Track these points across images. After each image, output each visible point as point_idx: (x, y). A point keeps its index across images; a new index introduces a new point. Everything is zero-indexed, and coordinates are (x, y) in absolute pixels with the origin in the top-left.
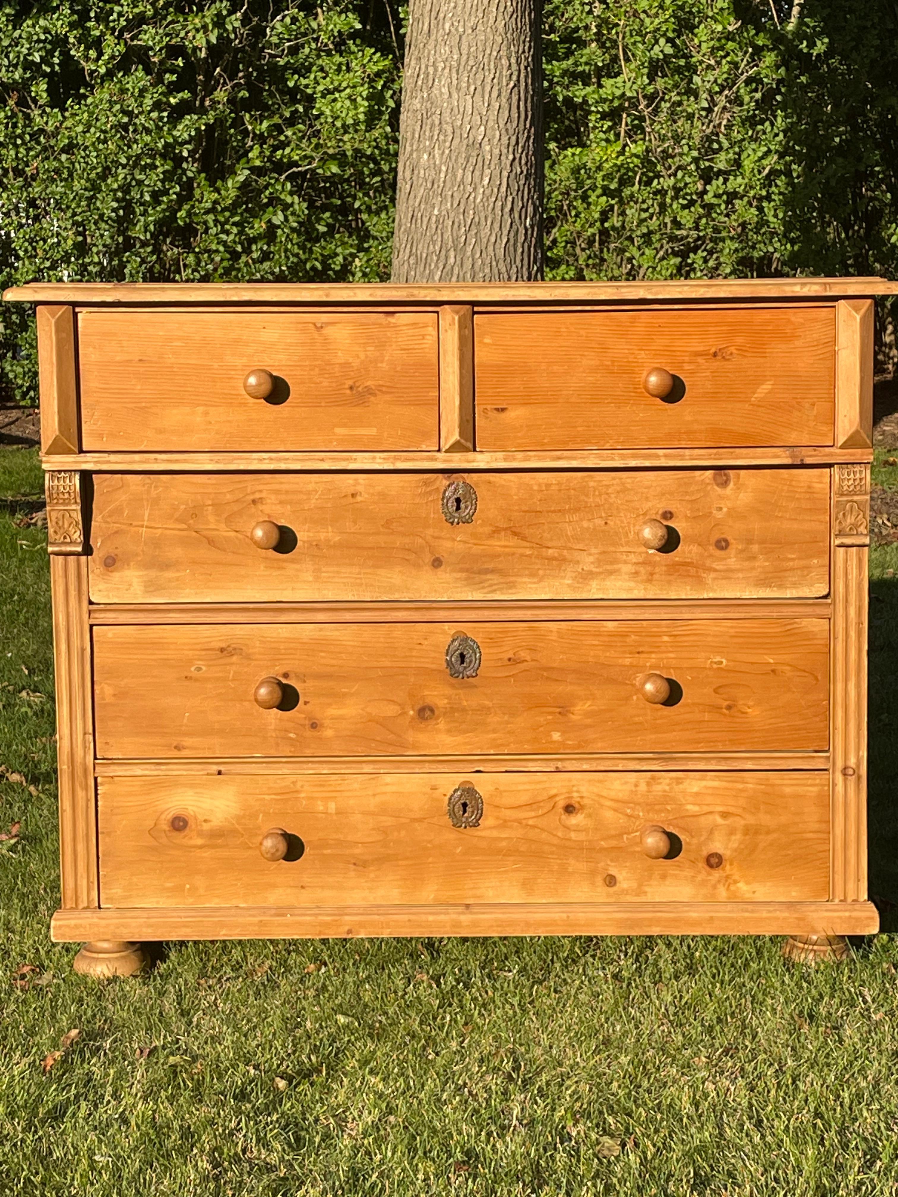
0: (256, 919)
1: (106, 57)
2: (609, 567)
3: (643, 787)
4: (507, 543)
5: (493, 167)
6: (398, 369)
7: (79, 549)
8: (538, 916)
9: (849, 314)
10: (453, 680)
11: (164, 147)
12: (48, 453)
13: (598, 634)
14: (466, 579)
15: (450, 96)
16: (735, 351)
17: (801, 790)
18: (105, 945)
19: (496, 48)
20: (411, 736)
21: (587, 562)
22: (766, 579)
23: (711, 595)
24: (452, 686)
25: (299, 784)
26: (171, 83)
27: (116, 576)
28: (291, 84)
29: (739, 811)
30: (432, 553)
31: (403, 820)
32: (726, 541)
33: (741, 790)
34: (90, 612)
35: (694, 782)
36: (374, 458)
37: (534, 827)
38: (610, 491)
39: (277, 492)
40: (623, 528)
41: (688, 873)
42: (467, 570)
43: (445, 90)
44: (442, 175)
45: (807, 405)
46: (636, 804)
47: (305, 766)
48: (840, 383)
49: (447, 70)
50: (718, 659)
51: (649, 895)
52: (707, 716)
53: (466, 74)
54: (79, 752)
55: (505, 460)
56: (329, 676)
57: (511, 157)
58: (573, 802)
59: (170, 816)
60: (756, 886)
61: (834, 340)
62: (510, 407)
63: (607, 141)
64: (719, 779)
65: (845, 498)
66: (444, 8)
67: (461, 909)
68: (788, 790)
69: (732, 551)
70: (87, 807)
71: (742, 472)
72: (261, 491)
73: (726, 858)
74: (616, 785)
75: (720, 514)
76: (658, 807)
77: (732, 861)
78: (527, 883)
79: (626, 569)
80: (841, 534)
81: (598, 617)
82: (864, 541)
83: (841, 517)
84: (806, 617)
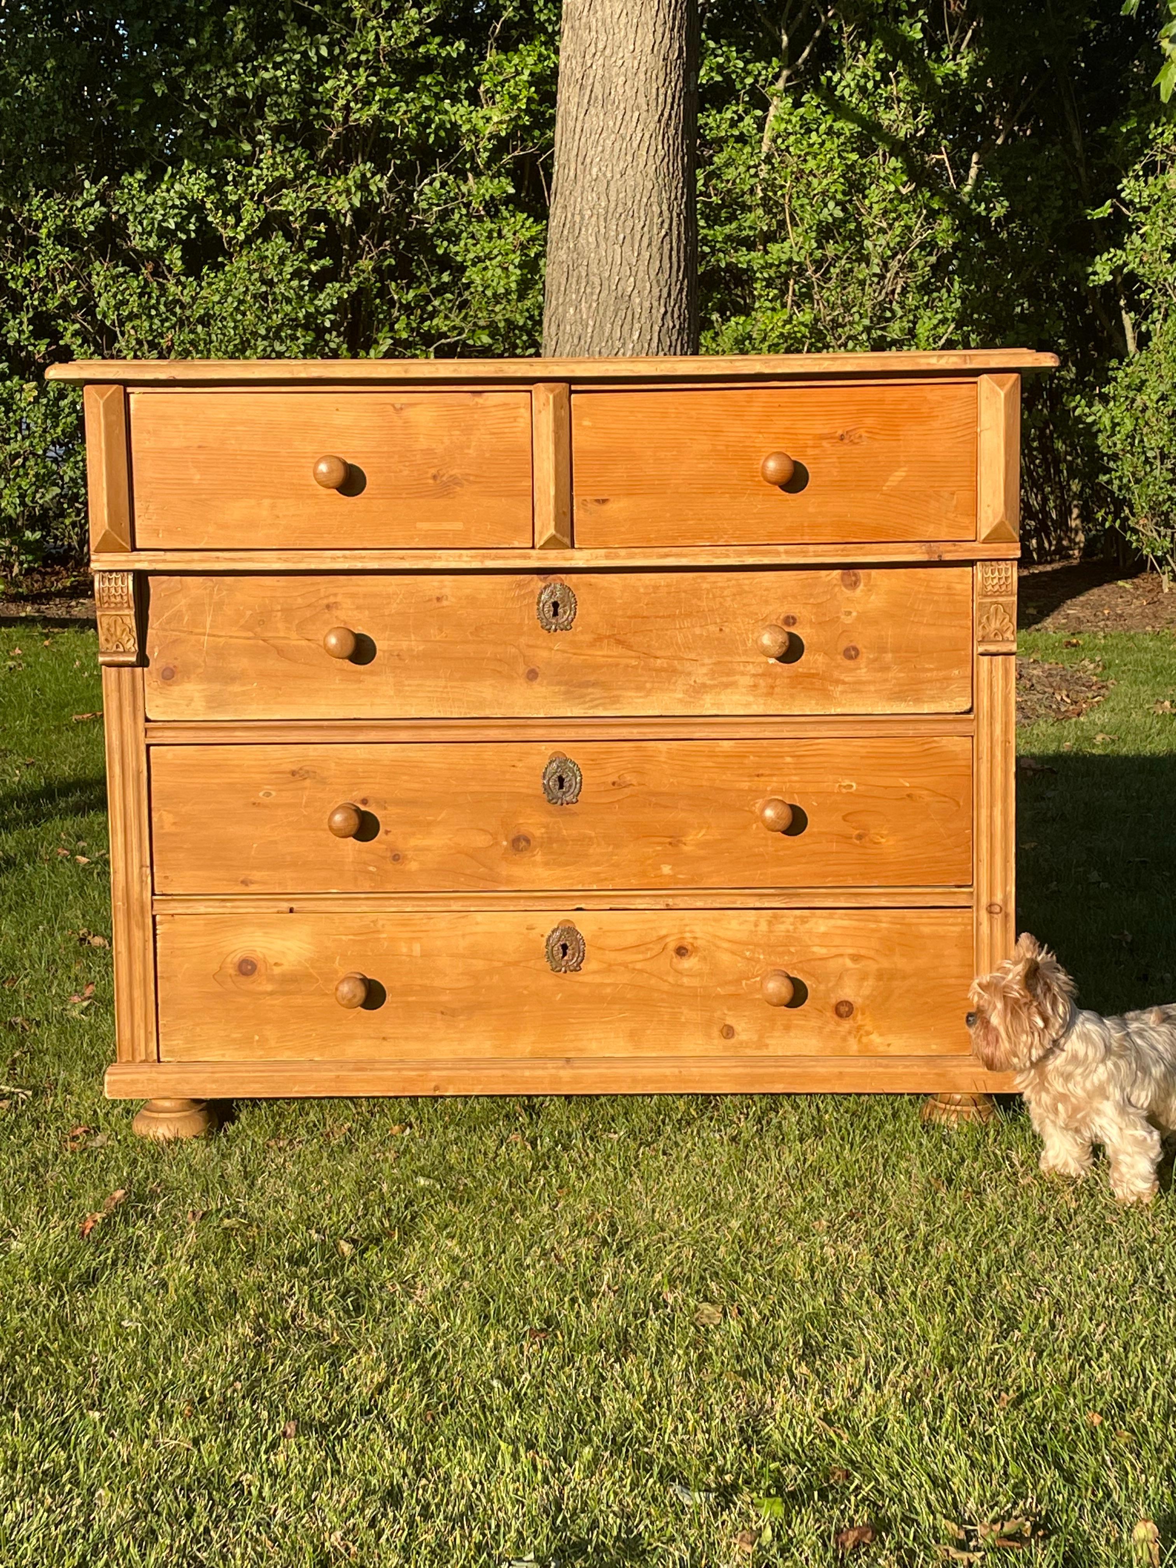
0: (333, 1074)
1: (244, 223)
2: (725, 679)
3: (763, 927)
4: (610, 653)
5: (643, 320)
6: (487, 455)
7: (133, 659)
8: (647, 1072)
9: (993, 390)
10: (550, 807)
11: (305, 317)
12: (97, 551)
13: (712, 755)
14: (565, 693)
15: (598, 246)
16: (865, 435)
17: (941, 930)
18: (167, 1104)
19: (646, 194)
20: (504, 870)
21: (700, 674)
22: (900, 692)
23: (839, 711)
24: (549, 813)
25: (380, 923)
26: (311, 250)
27: (175, 690)
28: (440, 251)
29: (872, 953)
30: (526, 663)
31: (496, 964)
32: (855, 649)
33: (873, 930)
34: (146, 730)
35: (821, 921)
36: (460, 556)
37: (641, 971)
38: (726, 593)
39: (353, 596)
40: (740, 634)
41: (814, 1023)
42: (566, 684)
43: (592, 239)
44: (590, 330)
45: (946, 495)
46: (757, 945)
47: (387, 903)
48: (983, 469)
49: (594, 219)
50: (847, 782)
51: (771, 1048)
52: (834, 847)
53: (614, 222)
54: (136, 888)
55: (607, 557)
56: (413, 803)
57: (662, 310)
58: (685, 943)
59: (236, 960)
60: (891, 1039)
61: (976, 420)
62: (612, 498)
63: (773, 309)
64: (849, 918)
65: (989, 600)
66: (591, 153)
67: (561, 1063)
68: (926, 930)
69: (862, 661)
70: (145, 949)
71: (874, 572)
72: (335, 595)
73: (858, 1006)
74: (734, 924)
75: (848, 619)
76: (781, 948)
77: (865, 1009)
78: (635, 1034)
79: (744, 681)
80: (984, 641)
81: (712, 736)
82: (1005, 648)
83: (984, 621)
84: (946, 735)
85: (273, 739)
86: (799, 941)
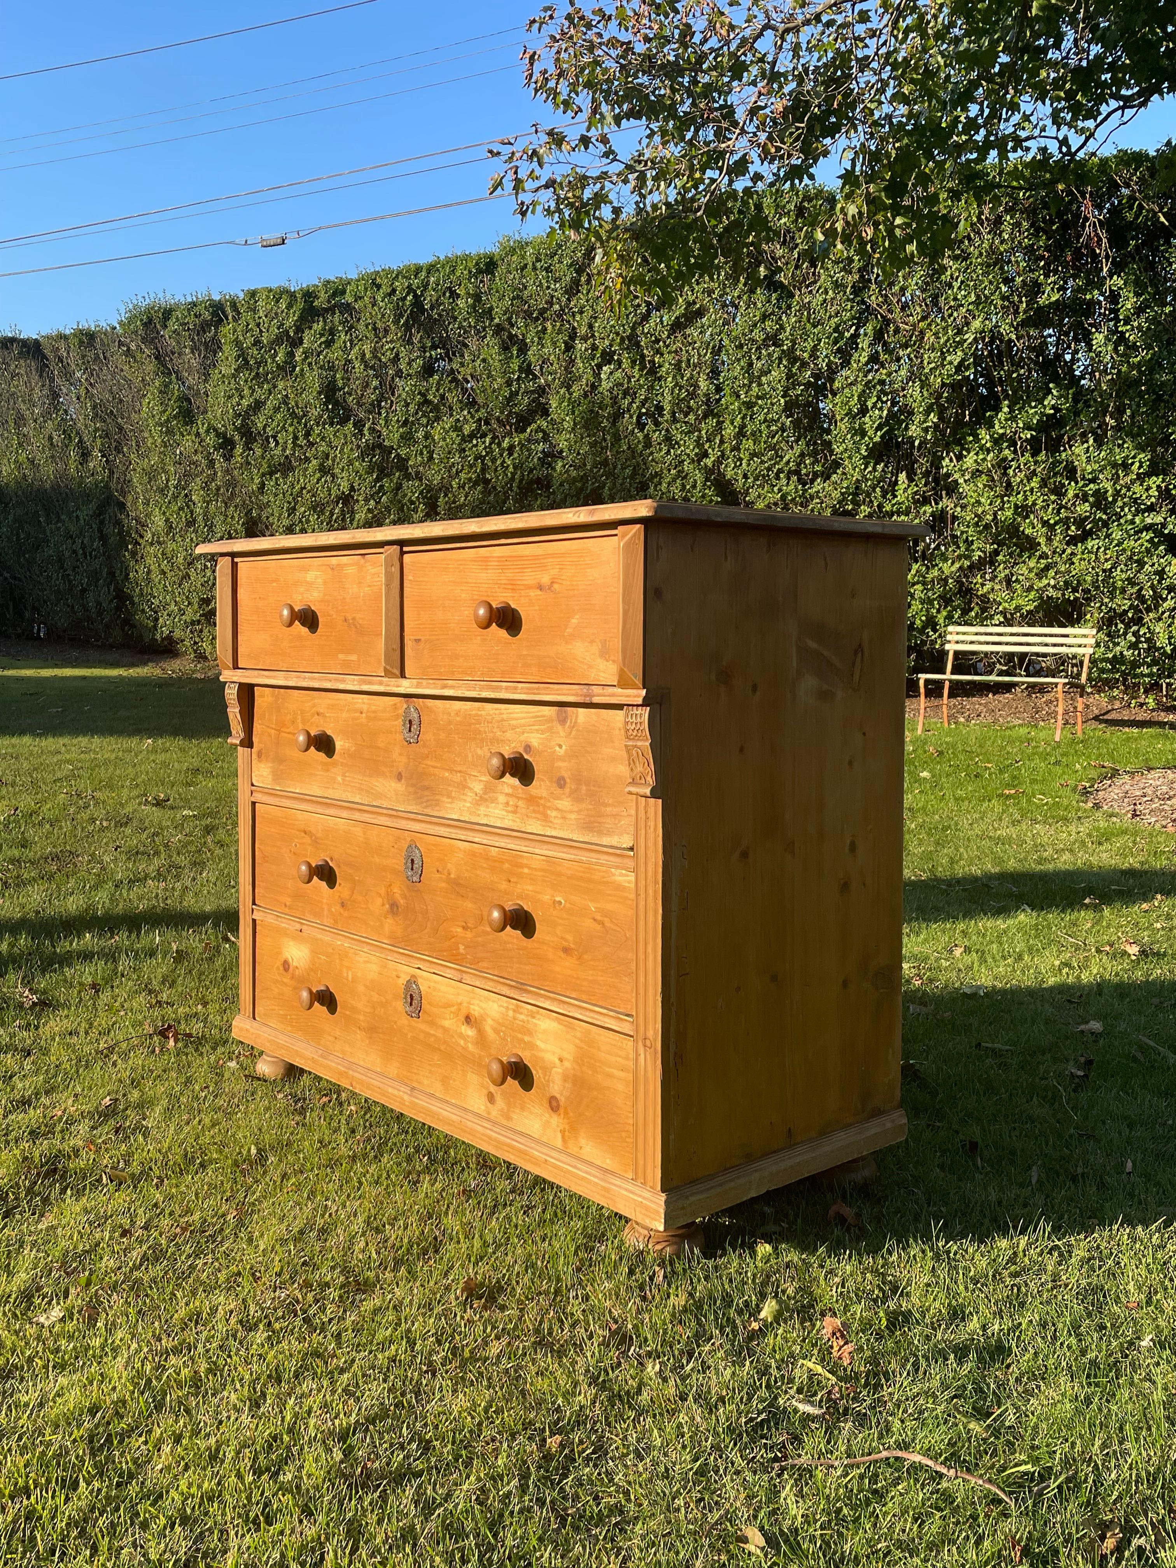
3: (511, 1014)
4: (435, 764)
7: (239, 742)
10: (407, 883)
14: (413, 793)
20: (387, 927)
22: (589, 822)
23: (554, 833)
24: (407, 887)
27: (262, 766)
29: (572, 1058)
30: (397, 767)
31: (382, 999)
32: (563, 779)
33: (572, 1038)
34: (253, 792)
35: (544, 1020)
36: (354, 680)
37: (448, 1030)
38: (494, 720)
39: (328, 706)
41: (537, 1109)
42: (415, 786)
46: (504, 1025)
47: (338, 937)
50: (558, 899)
51: (514, 1122)
52: (550, 955)
54: (247, 898)
56: (350, 865)
58: (469, 1014)
59: (283, 959)
60: (581, 1142)
62: (422, 638)
64: (559, 1022)
65: (631, 743)
67: (409, 1089)
69: (568, 790)
70: (250, 941)
72: (321, 705)
73: (562, 1103)
74: (495, 1006)
75: (561, 752)
76: (520, 1036)
77: (565, 1108)
78: (445, 1081)
79: (502, 799)
80: (633, 782)
81: (485, 842)
82: (648, 792)
83: (631, 763)
84: (617, 867)
85: (296, 806)
86: (530, 1033)
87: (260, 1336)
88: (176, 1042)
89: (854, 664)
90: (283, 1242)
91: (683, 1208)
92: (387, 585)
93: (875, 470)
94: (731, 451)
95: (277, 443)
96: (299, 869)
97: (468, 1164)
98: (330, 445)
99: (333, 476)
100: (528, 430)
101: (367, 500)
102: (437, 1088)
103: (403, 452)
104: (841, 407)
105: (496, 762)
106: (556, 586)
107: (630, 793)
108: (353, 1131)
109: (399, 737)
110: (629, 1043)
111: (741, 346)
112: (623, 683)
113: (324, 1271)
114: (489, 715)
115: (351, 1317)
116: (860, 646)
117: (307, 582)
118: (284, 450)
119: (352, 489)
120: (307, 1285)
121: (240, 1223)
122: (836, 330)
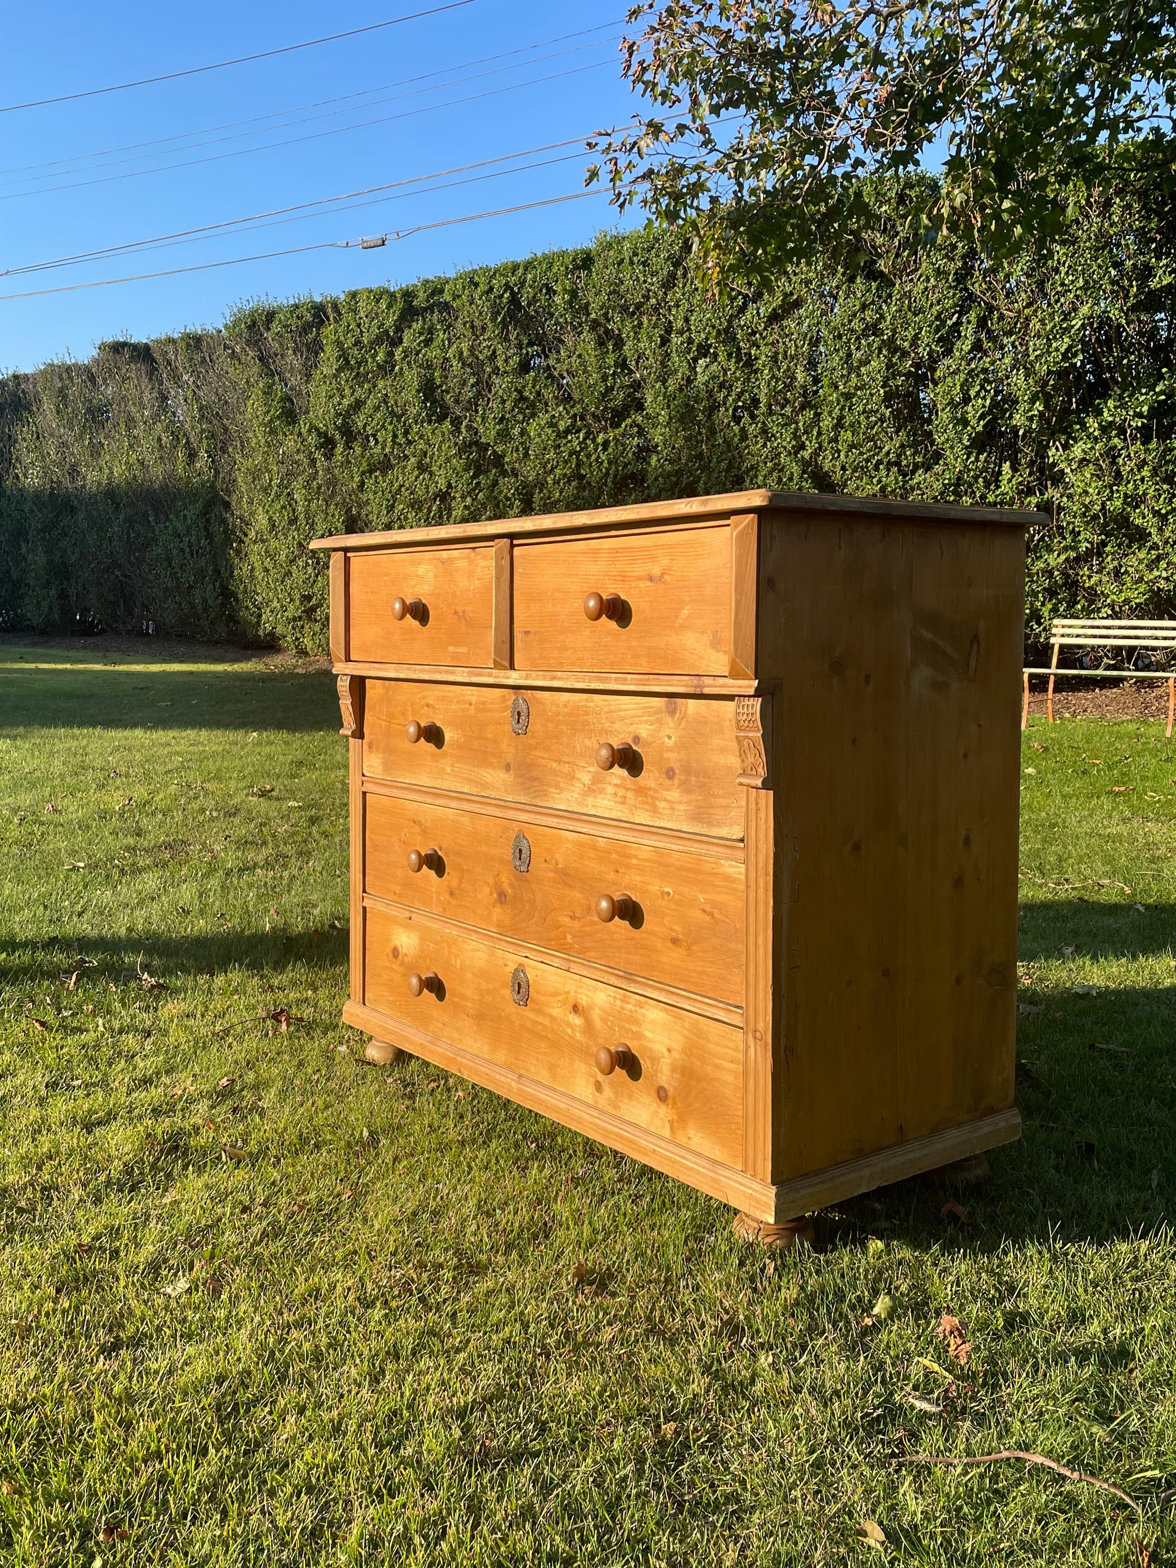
0: (420, 1041)
3: (618, 1003)
4: (543, 756)
7: (351, 733)
10: (515, 873)
12: (335, 660)
22: (699, 813)
24: (515, 877)
27: (373, 757)
29: (680, 1049)
30: (505, 758)
31: (490, 987)
32: (672, 770)
34: (363, 782)
35: (652, 1010)
36: (463, 672)
38: (602, 712)
39: (437, 698)
41: (645, 1099)
42: (523, 777)
46: (611, 1015)
47: (447, 925)
50: (667, 890)
52: (659, 946)
54: (357, 885)
58: (577, 1003)
59: (393, 947)
60: (693, 1134)
62: (531, 630)
64: (669, 1013)
65: (743, 734)
67: (515, 1077)
69: (677, 781)
70: (360, 928)
72: (431, 698)
73: (670, 1094)
74: (603, 995)
75: (670, 743)
76: (627, 1025)
77: (674, 1099)
78: (552, 1069)
79: (610, 789)
80: (744, 773)
81: (592, 832)
82: (759, 782)
83: (742, 754)
84: (727, 859)
85: (406, 796)
86: (637, 1023)
87: (377, 1313)
88: (288, 1025)
89: (969, 655)
90: (397, 1223)
91: (793, 1201)
92: (497, 578)
93: (977, 459)
94: (829, 443)
95: (377, 442)
96: (409, 857)
97: (575, 1151)
98: (427, 443)
99: (431, 474)
100: (623, 425)
101: (463, 497)
102: (544, 1075)
103: (499, 449)
104: (943, 397)
105: (605, 753)
106: (666, 577)
107: (741, 784)
108: (462, 1117)
109: (508, 728)
110: (739, 1035)
111: (840, 337)
112: (735, 673)
113: (437, 1252)
114: (596, 706)
115: (465, 1299)
116: (976, 636)
117: (417, 576)
118: (383, 449)
119: (450, 486)
120: (422, 1265)
121: (355, 1204)
122: (938, 318)
